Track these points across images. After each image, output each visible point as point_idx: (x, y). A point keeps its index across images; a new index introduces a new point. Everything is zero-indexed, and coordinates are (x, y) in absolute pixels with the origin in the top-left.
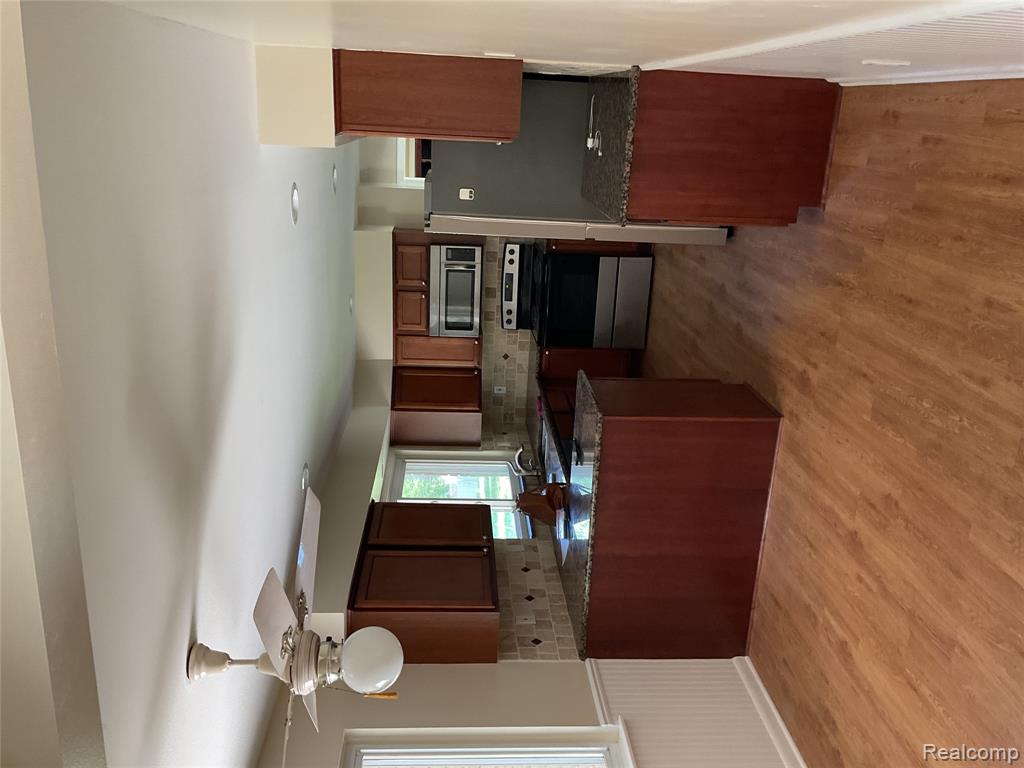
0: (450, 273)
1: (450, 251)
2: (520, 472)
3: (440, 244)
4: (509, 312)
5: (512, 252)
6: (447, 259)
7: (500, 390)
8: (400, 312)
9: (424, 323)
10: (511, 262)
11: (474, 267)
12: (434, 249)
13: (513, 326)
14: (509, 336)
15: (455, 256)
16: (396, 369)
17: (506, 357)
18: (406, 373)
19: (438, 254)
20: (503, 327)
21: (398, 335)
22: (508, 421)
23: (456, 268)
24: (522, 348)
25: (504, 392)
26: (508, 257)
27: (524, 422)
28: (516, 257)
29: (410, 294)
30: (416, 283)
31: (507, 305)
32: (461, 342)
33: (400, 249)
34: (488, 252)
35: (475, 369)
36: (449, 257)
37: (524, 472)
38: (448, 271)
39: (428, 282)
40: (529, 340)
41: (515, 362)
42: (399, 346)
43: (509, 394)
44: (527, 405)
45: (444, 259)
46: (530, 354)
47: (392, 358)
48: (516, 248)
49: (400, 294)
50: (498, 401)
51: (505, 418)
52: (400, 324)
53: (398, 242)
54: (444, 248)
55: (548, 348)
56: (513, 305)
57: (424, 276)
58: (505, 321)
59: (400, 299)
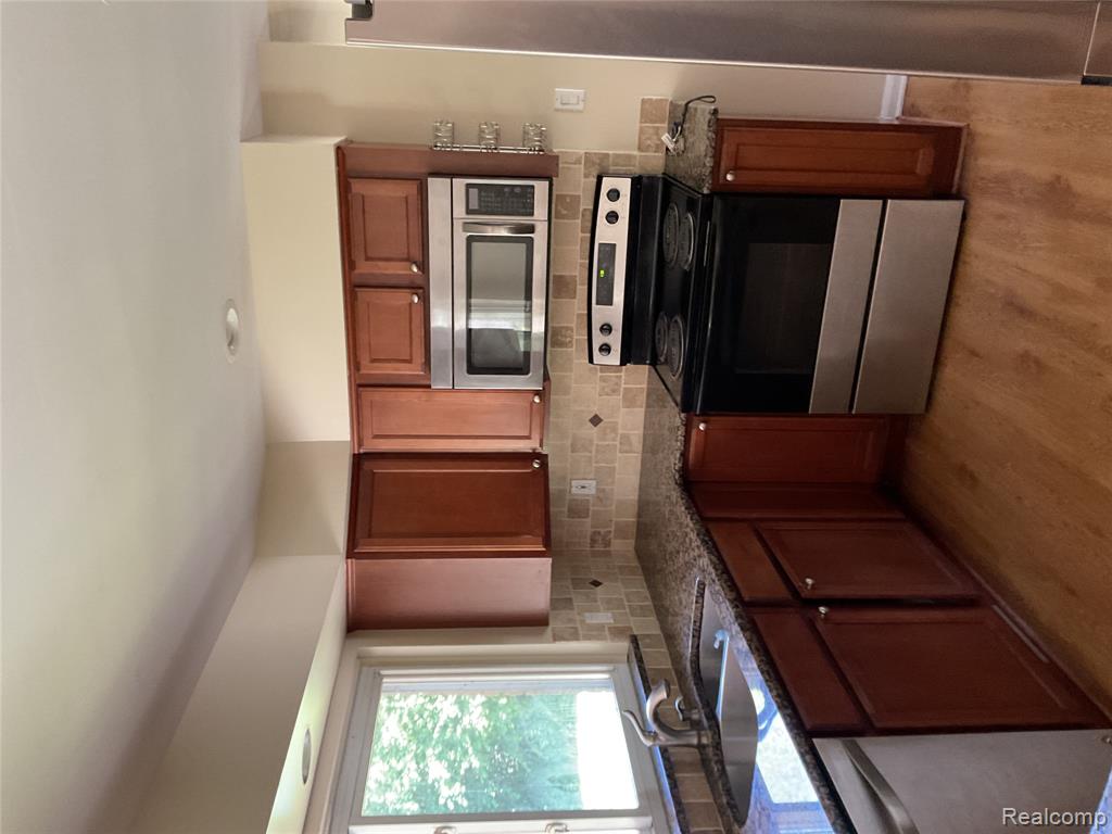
0: (475, 245)
1: (474, 192)
2: (655, 737)
3: (452, 175)
4: (607, 329)
5: (614, 195)
6: (469, 211)
7: (582, 487)
8: (363, 337)
9: (419, 359)
10: (612, 217)
11: (531, 229)
12: (437, 188)
13: (614, 358)
14: (603, 379)
15: (491, 203)
16: (359, 461)
17: (596, 420)
18: (382, 469)
19: (446, 200)
20: (591, 361)
21: (362, 386)
22: (599, 548)
23: (490, 232)
24: (629, 401)
25: (593, 492)
26: (605, 206)
27: (632, 548)
28: (623, 207)
29: (386, 295)
30: (396, 270)
31: (601, 314)
32: (503, 399)
33: (358, 187)
34: (564, 197)
35: (535, 455)
36: (474, 205)
37: (663, 738)
38: (470, 240)
39: (424, 266)
40: (645, 386)
41: (614, 430)
42: (366, 412)
43: (602, 496)
44: (639, 515)
45: (460, 211)
46: (646, 412)
47: (348, 438)
48: (625, 186)
49: (362, 294)
50: (578, 510)
51: (593, 541)
52: (365, 361)
53: (351, 169)
54: (460, 183)
55: (705, 414)
56: (614, 313)
57: (416, 253)
58: (596, 347)
59: (361, 307)
